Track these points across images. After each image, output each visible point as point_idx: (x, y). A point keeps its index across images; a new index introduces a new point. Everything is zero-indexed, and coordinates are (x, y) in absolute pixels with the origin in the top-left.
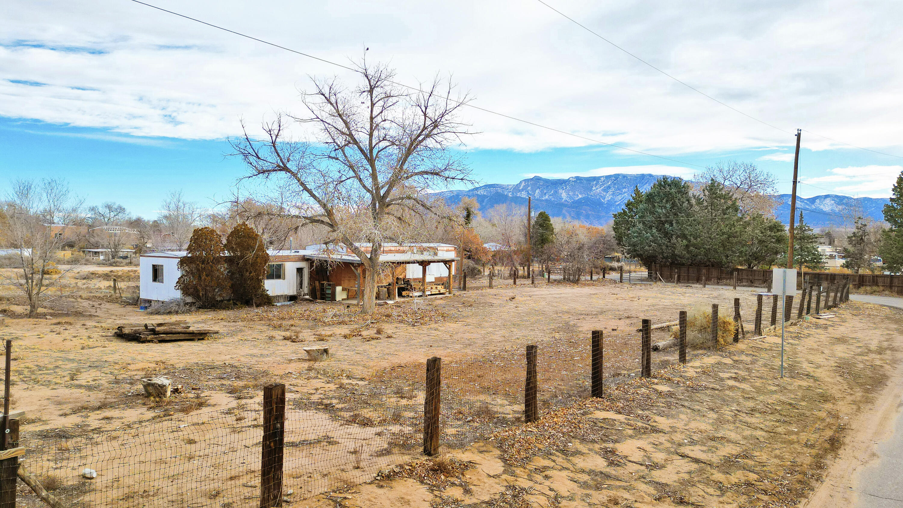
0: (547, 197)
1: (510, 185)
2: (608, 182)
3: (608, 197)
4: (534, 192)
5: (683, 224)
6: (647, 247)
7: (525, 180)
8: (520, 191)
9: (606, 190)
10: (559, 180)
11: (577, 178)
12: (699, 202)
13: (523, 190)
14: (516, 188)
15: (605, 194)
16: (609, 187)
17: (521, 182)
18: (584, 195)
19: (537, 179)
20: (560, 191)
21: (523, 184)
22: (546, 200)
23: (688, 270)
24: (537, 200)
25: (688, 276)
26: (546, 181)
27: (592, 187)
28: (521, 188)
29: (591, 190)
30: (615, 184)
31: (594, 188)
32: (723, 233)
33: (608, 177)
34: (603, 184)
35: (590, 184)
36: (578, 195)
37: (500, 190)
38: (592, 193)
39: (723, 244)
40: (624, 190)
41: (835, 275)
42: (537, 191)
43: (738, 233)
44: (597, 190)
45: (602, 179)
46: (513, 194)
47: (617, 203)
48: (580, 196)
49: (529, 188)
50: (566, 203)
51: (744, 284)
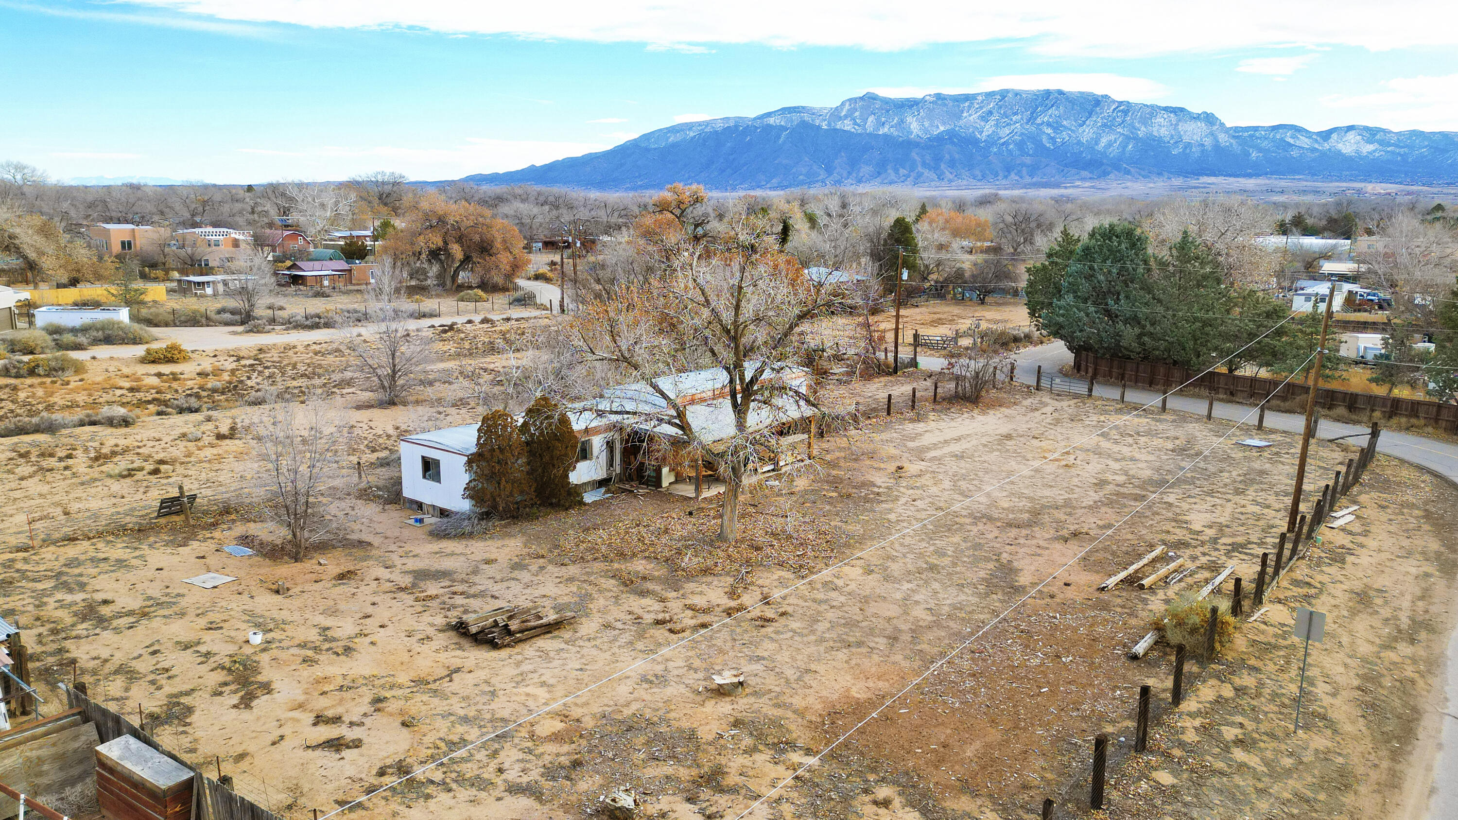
0: (886, 130)
1: (825, 109)
2: (989, 104)
3: (988, 129)
4: (865, 121)
5: (1136, 301)
6: (1078, 334)
7: (850, 100)
8: (840, 119)
9: (984, 118)
10: (908, 100)
11: (939, 97)
12: (1163, 265)
13: (846, 117)
14: (835, 114)
15: (982, 123)
16: (990, 113)
17: (843, 104)
18: (948, 127)
19: (871, 98)
20: (909, 119)
21: (847, 107)
22: (885, 135)
23: (1138, 368)
24: (870, 135)
25: (1137, 376)
26: (886, 101)
27: (962, 112)
28: (843, 114)
29: (960, 118)
30: (1000, 107)
31: (965, 114)
32: (1196, 319)
33: (990, 95)
34: (981, 108)
35: (959, 106)
36: (938, 127)
37: (806, 117)
38: (961, 123)
39: (1194, 336)
40: (1014, 118)
41: (1357, 395)
42: (871, 119)
43: (1219, 321)
44: (971, 118)
45: (980, 98)
46: (829, 125)
47: (1002, 141)
48: (942, 128)
49: (857, 114)
50: (918, 140)
51: (1221, 396)
